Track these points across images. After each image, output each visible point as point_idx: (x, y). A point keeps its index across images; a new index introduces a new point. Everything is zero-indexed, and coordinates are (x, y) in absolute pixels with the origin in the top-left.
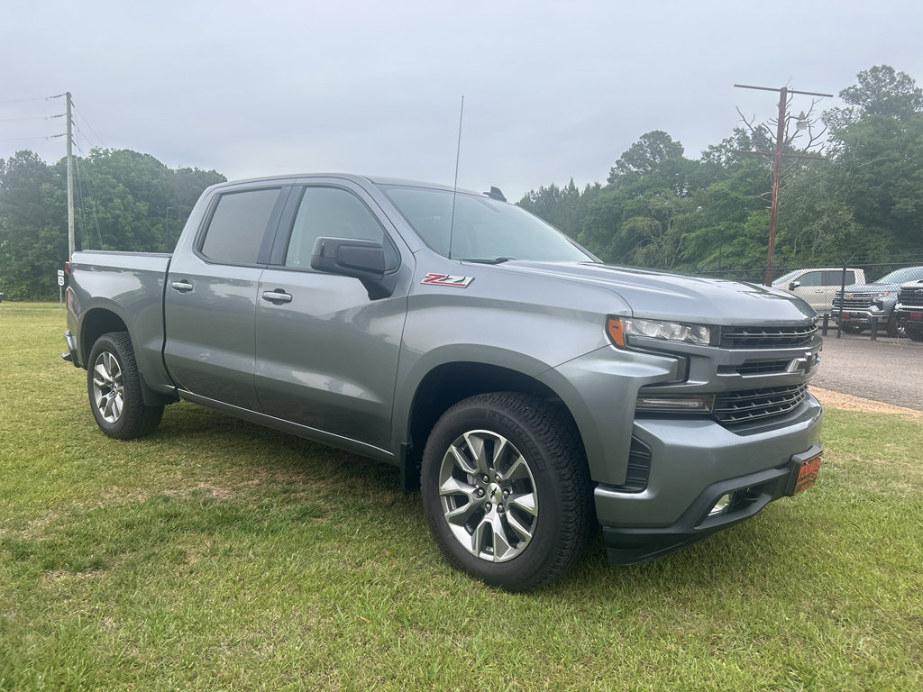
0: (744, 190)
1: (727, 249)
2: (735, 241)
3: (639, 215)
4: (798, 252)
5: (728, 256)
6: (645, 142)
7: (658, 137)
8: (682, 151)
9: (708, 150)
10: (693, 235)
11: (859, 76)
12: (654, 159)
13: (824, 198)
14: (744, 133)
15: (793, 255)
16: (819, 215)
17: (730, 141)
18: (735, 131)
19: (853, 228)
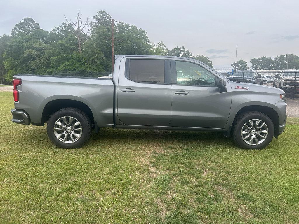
0: (70, 44)
1: (68, 63)
2: (70, 61)
3: (30, 49)
4: (89, 65)
5: (68, 65)
6: (25, 21)
7: (29, 20)
8: (39, 27)
9: (54, 28)
10: (54, 58)
11: (98, 13)
12: (29, 28)
13: (96, 49)
14: (66, 25)
15: (88, 66)
16: (95, 54)
17: (62, 27)
18: (63, 23)
19: (104, 58)
